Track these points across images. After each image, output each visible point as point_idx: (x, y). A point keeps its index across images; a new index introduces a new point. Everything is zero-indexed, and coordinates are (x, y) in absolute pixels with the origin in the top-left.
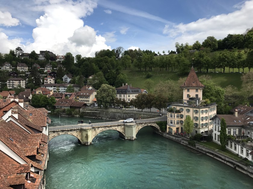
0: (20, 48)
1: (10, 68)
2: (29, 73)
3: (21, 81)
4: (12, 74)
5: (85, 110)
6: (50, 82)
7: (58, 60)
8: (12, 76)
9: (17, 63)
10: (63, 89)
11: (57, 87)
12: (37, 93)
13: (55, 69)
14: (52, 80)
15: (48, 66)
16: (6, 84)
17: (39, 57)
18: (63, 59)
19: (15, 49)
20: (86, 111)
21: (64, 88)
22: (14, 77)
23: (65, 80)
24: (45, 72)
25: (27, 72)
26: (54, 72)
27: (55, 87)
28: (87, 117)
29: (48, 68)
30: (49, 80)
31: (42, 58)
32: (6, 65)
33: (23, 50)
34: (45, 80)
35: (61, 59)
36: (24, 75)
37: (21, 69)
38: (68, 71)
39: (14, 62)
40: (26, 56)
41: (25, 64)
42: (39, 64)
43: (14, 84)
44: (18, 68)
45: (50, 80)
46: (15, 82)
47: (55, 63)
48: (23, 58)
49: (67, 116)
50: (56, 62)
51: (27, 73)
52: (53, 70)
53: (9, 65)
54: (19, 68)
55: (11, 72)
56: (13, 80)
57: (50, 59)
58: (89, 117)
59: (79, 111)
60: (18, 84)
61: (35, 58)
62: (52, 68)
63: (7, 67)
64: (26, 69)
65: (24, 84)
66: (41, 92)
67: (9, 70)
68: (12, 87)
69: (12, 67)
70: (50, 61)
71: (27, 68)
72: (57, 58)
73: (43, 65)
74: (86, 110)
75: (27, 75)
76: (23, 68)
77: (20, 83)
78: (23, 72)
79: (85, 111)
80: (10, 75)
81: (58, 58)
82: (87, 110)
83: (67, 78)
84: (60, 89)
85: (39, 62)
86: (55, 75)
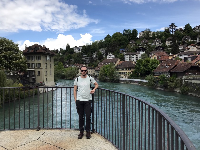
5: (190, 79)
8: (158, 50)
12: (152, 58)
14: (195, 48)
17: (194, 30)
20: (193, 81)
28: (194, 94)
32: (156, 41)
33: (176, 26)
34: (186, 50)
37: (170, 43)
39: (163, 37)
40: (180, 31)
49: (163, 89)
53: (158, 40)
54: (168, 42)
58: (197, 95)
59: (181, 80)
63: (157, 43)
66: (157, 58)
69: (161, 42)
74: (192, 78)
79: (190, 81)
82: (194, 79)
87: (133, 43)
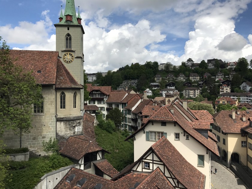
0: (191, 59)
1: (184, 79)
2: (201, 83)
3: (196, 91)
4: (187, 84)
6: (227, 90)
7: (229, 67)
8: (186, 86)
9: (189, 74)
10: (245, 99)
11: (237, 96)
12: (221, 102)
13: (226, 77)
14: (228, 88)
15: (220, 75)
16: (182, 93)
17: (208, 66)
18: (234, 65)
19: (186, 61)
21: (247, 98)
22: (188, 86)
23: (244, 88)
24: (216, 80)
25: (199, 81)
26: (228, 80)
27: (234, 96)
29: (219, 77)
30: (225, 89)
31: (211, 66)
32: (181, 75)
33: (193, 61)
34: (221, 89)
35: (232, 66)
36: (196, 84)
37: (193, 79)
38: (244, 78)
39: (187, 73)
40: (196, 66)
41: (196, 73)
42: (209, 73)
43: (190, 93)
44: (190, 78)
45: (227, 89)
46: (191, 91)
47: (226, 71)
48: (193, 69)
50: (227, 69)
51: (199, 83)
52: (225, 78)
55: (186, 82)
56: (188, 90)
57: (220, 67)
60: (193, 93)
61: (205, 67)
62: (224, 76)
63: (181, 78)
64: (197, 79)
65: (198, 93)
66: (226, 102)
67: (183, 80)
68: (188, 96)
69: (186, 77)
70: (220, 69)
71: (199, 77)
72: (228, 65)
73: (214, 73)
75: (200, 84)
76: (195, 77)
77: (195, 92)
78: (195, 82)
80: (184, 85)
81: (230, 65)
83: (246, 87)
84: (241, 99)
85: (209, 71)
86: (229, 83)
87: (160, 77)
